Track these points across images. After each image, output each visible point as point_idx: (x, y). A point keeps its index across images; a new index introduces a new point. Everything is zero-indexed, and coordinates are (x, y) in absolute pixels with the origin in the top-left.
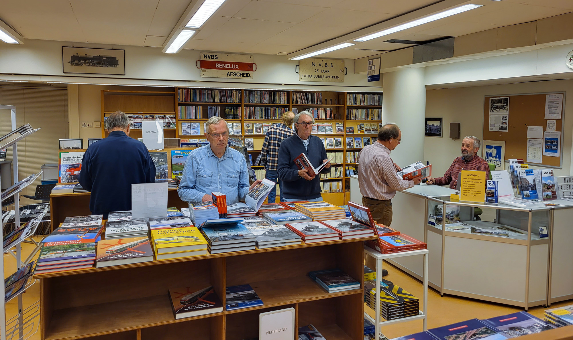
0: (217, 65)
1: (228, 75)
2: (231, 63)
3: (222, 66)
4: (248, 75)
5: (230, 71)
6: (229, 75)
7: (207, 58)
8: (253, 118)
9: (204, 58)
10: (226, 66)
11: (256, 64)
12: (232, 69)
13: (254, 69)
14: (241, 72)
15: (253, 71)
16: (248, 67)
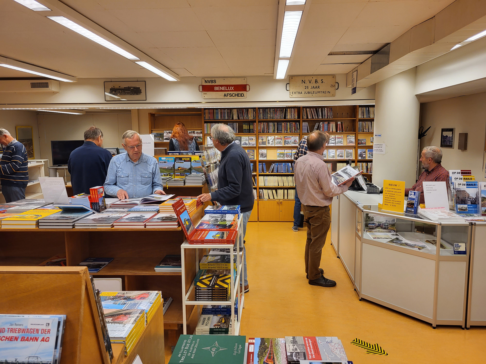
0: (216, 88)
1: (224, 96)
2: (227, 86)
3: (220, 89)
4: (243, 95)
5: (226, 93)
6: (226, 96)
7: (207, 83)
8: (267, 132)
9: (205, 83)
10: (223, 88)
11: (249, 85)
12: (228, 91)
13: (248, 89)
14: (236, 93)
15: (247, 91)
16: (243, 88)
